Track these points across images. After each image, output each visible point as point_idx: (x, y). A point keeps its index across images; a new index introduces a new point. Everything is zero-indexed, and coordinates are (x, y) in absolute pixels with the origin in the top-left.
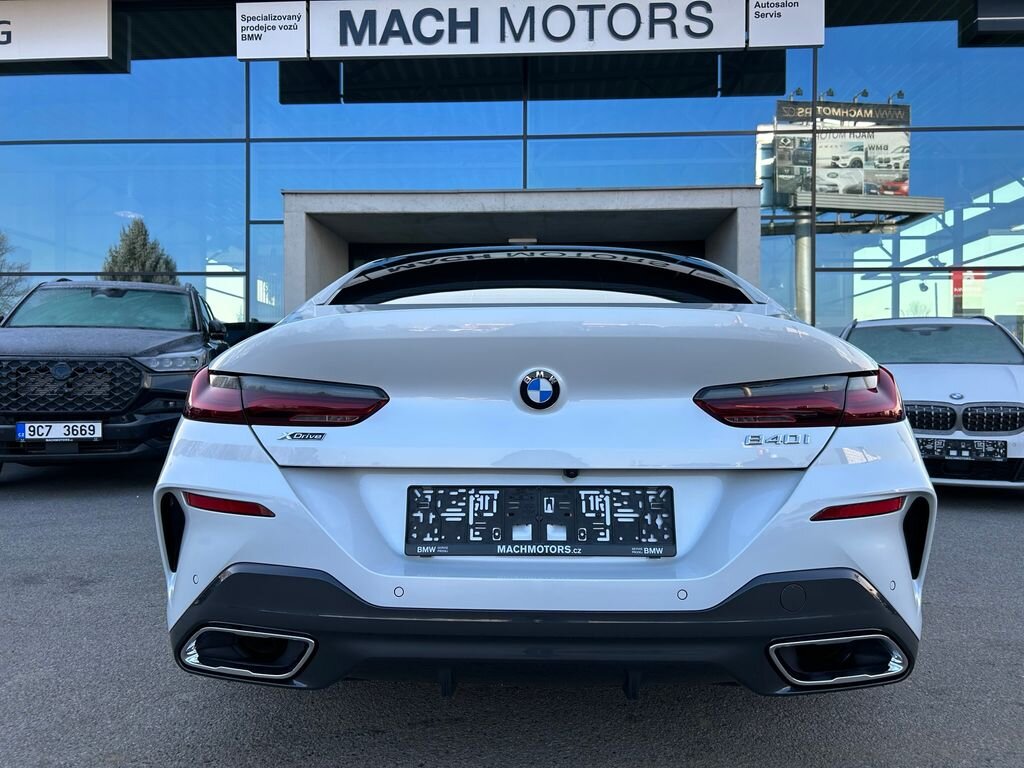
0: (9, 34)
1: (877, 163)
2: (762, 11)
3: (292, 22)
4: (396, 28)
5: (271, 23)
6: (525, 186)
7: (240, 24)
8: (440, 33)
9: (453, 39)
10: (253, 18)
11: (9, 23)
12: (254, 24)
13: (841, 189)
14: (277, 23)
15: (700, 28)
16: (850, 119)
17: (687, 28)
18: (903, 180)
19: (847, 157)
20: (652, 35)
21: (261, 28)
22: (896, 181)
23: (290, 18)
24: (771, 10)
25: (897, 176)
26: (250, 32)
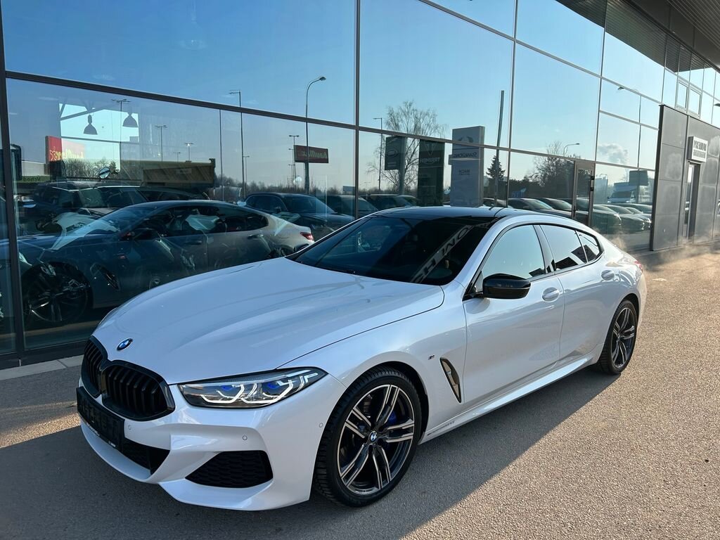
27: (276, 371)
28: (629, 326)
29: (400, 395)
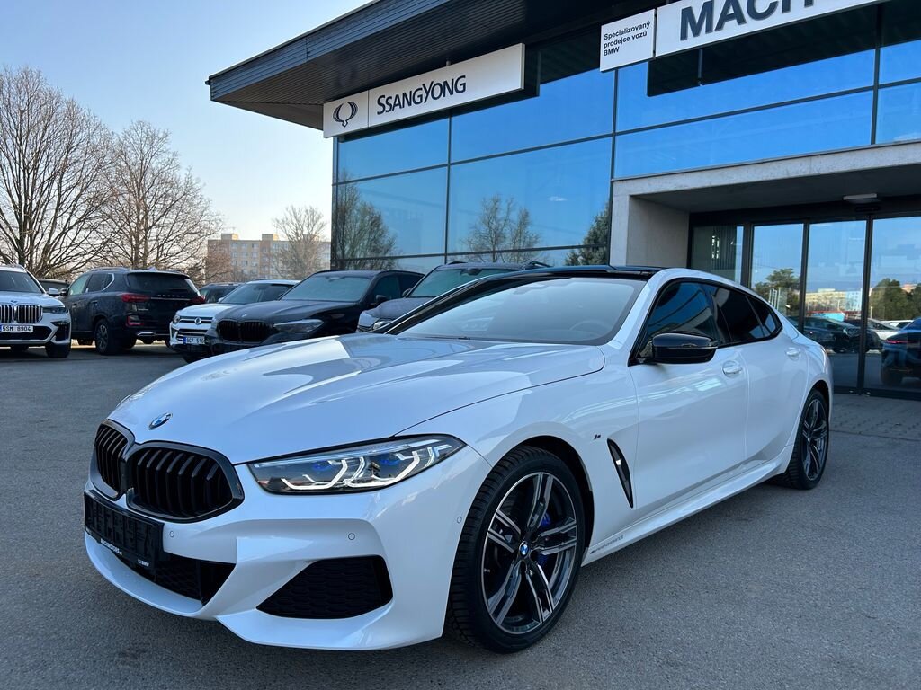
0: (464, 85)
3: (642, 31)
4: (731, 11)
5: (625, 36)
6: (873, 141)
7: (603, 42)
8: (773, 7)
9: (786, 8)
10: (613, 35)
11: (464, 77)
12: (613, 39)
14: (630, 35)
21: (617, 42)
23: (641, 27)
26: (610, 47)
27: (393, 439)
28: (818, 423)
29: (555, 487)
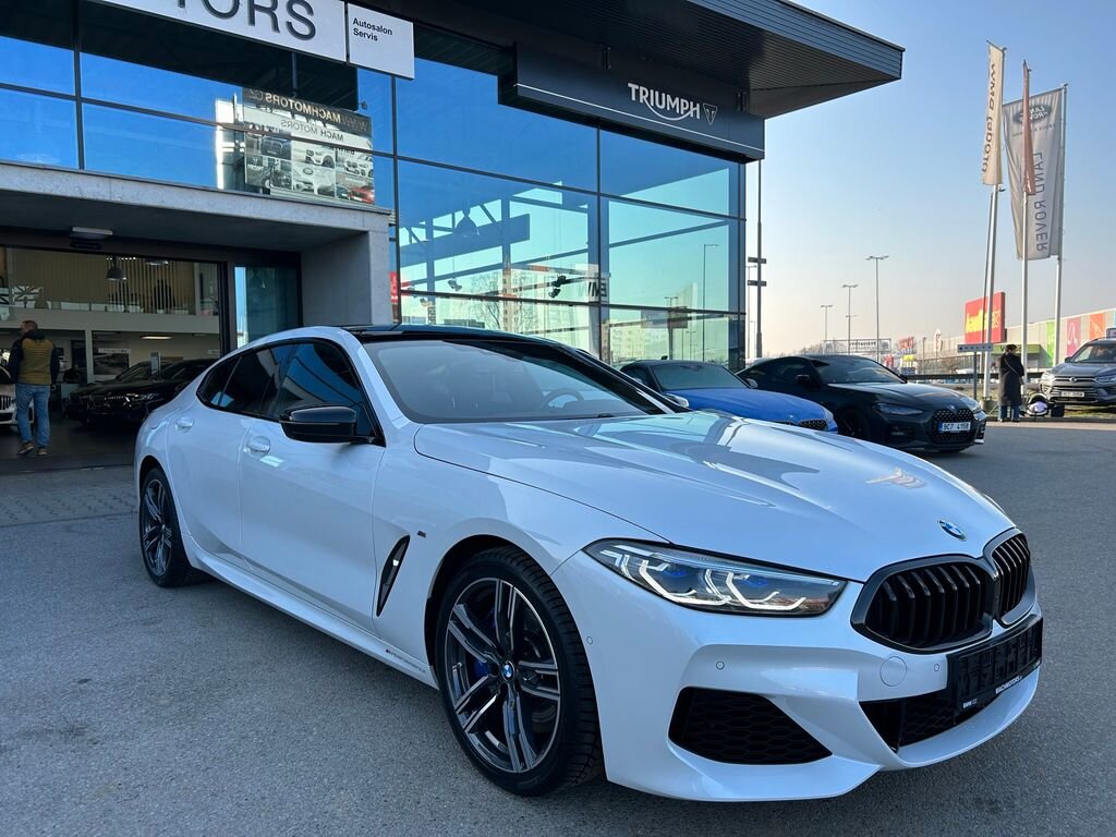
1: (346, 165)
2: (361, 29)
6: (82, 165)
13: (316, 187)
15: (303, 29)
16: (319, 119)
17: (289, 25)
18: (368, 188)
19: (320, 154)
20: (252, 21)
22: (363, 188)
24: (370, 31)
25: (364, 183)
